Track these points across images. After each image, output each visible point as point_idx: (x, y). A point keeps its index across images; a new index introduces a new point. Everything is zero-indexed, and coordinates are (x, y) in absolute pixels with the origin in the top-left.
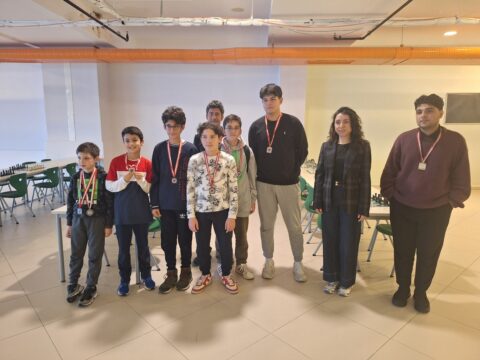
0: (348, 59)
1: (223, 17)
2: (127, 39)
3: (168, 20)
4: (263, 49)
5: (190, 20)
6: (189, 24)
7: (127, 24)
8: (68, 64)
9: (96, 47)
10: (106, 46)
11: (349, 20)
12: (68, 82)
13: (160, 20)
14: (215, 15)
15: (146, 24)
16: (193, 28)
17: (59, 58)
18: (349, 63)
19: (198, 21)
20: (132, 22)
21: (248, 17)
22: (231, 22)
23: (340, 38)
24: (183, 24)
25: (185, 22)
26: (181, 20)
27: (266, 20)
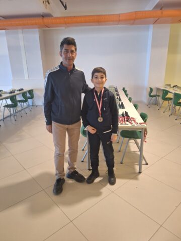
8: (20, 31)
9: (43, 16)
10: (48, 16)
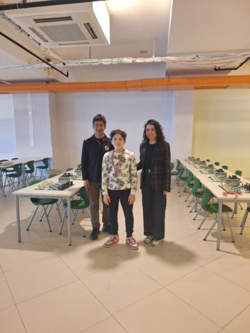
0: (225, 85)
1: (133, 57)
2: (67, 76)
3: (95, 61)
4: (162, 79)
5: (109, 60)
6: (109, 63)
7: (66, 65)
8: (29, 94)
9: (47, 82)
10: (54, 81)
11: (225, 55)
12: (30, 107)
13: (89, 61)
14: (127, 56)
15: (79, 64)
16: (112, 66)
17: (23, 90)
18: (226, 87)
19: (115, 60)
20: (70, 64)
21: (151, 56)
22: (139, 60)
23: (219, 69)
24: (105, 63)
25: (106, 61)
26: (104, 60)
27: (164, 58)
